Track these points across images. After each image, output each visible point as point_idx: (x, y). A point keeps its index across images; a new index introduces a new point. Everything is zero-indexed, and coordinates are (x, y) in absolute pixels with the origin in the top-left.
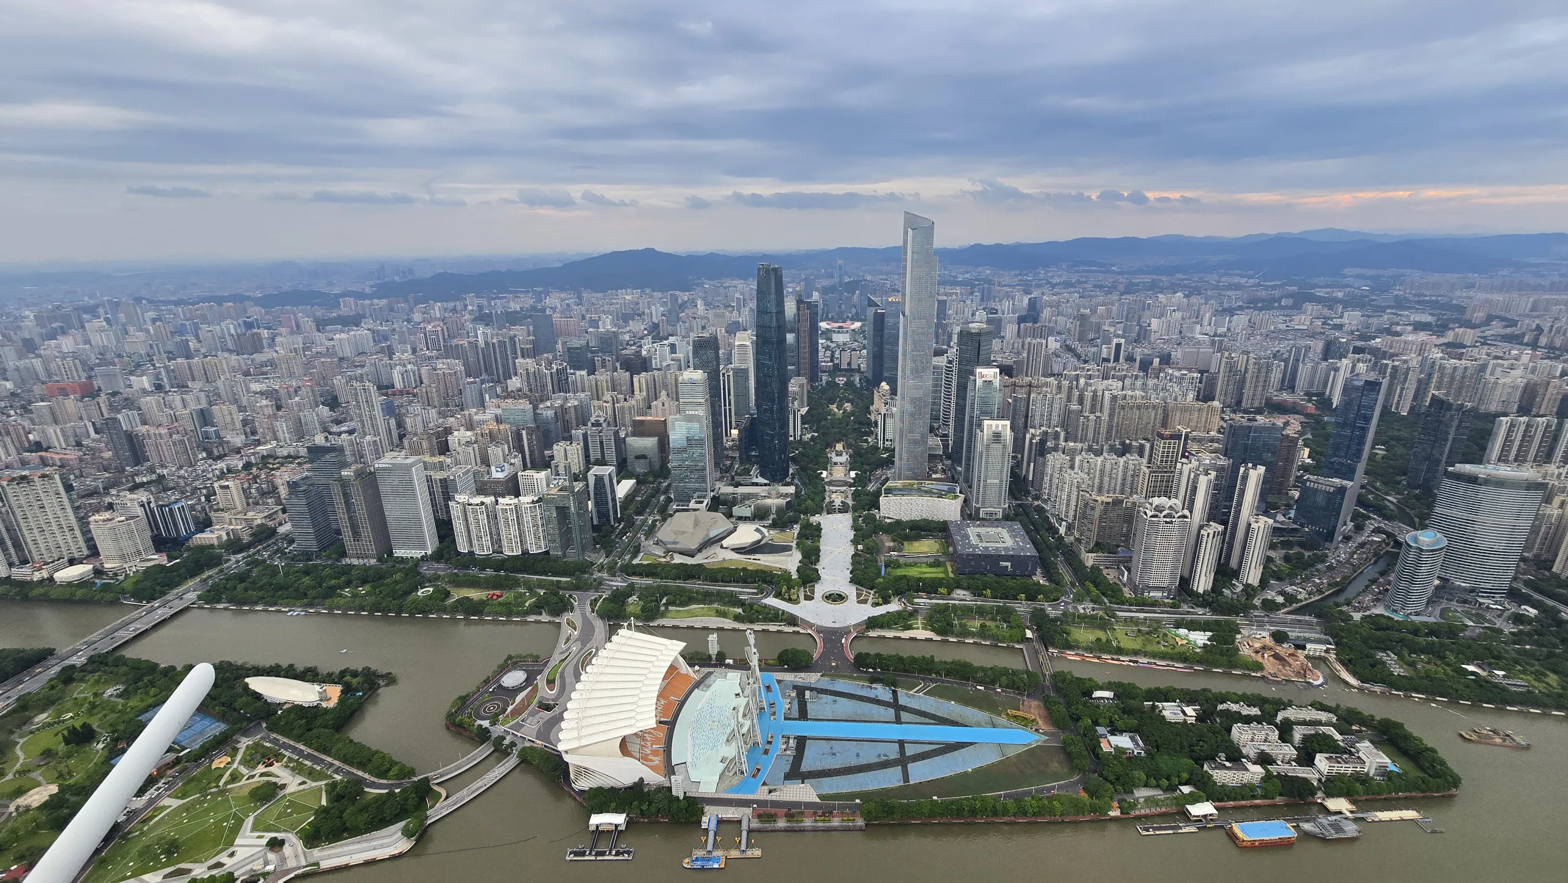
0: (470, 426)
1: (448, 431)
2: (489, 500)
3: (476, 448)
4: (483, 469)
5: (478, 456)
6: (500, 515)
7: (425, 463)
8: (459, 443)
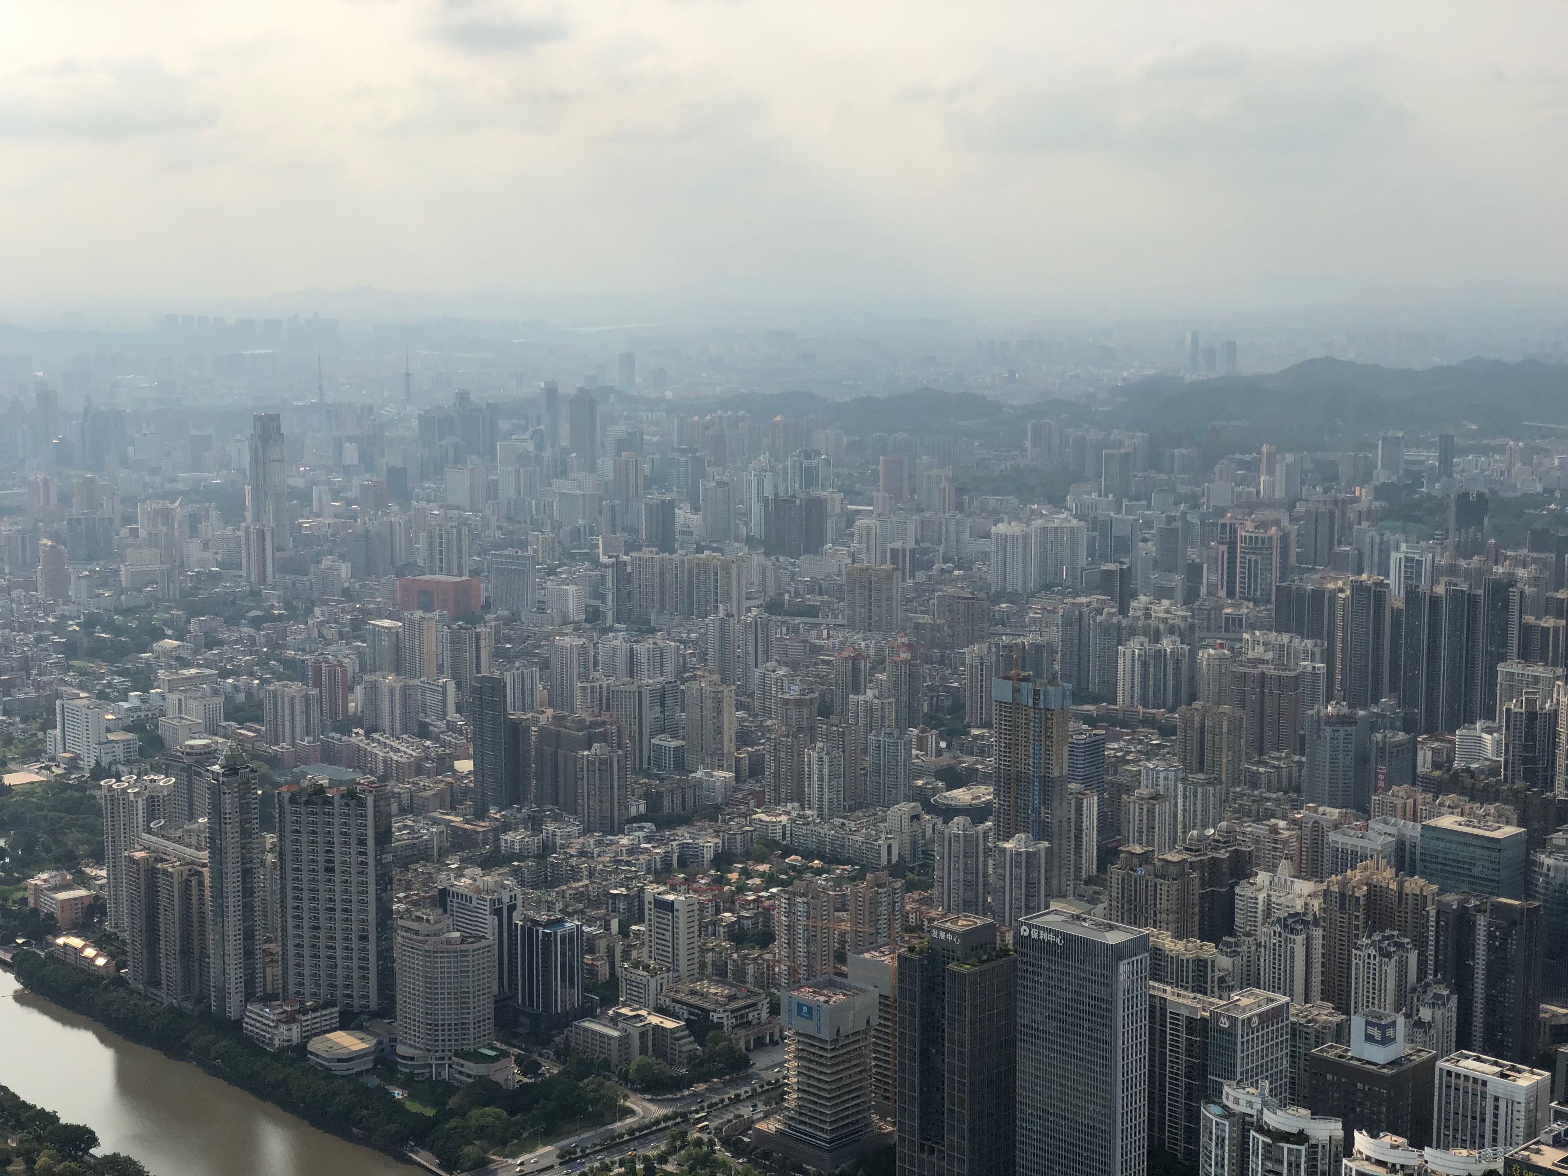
2: (1325, 1130)
7: (1157, 953)
8: (1268, 914)
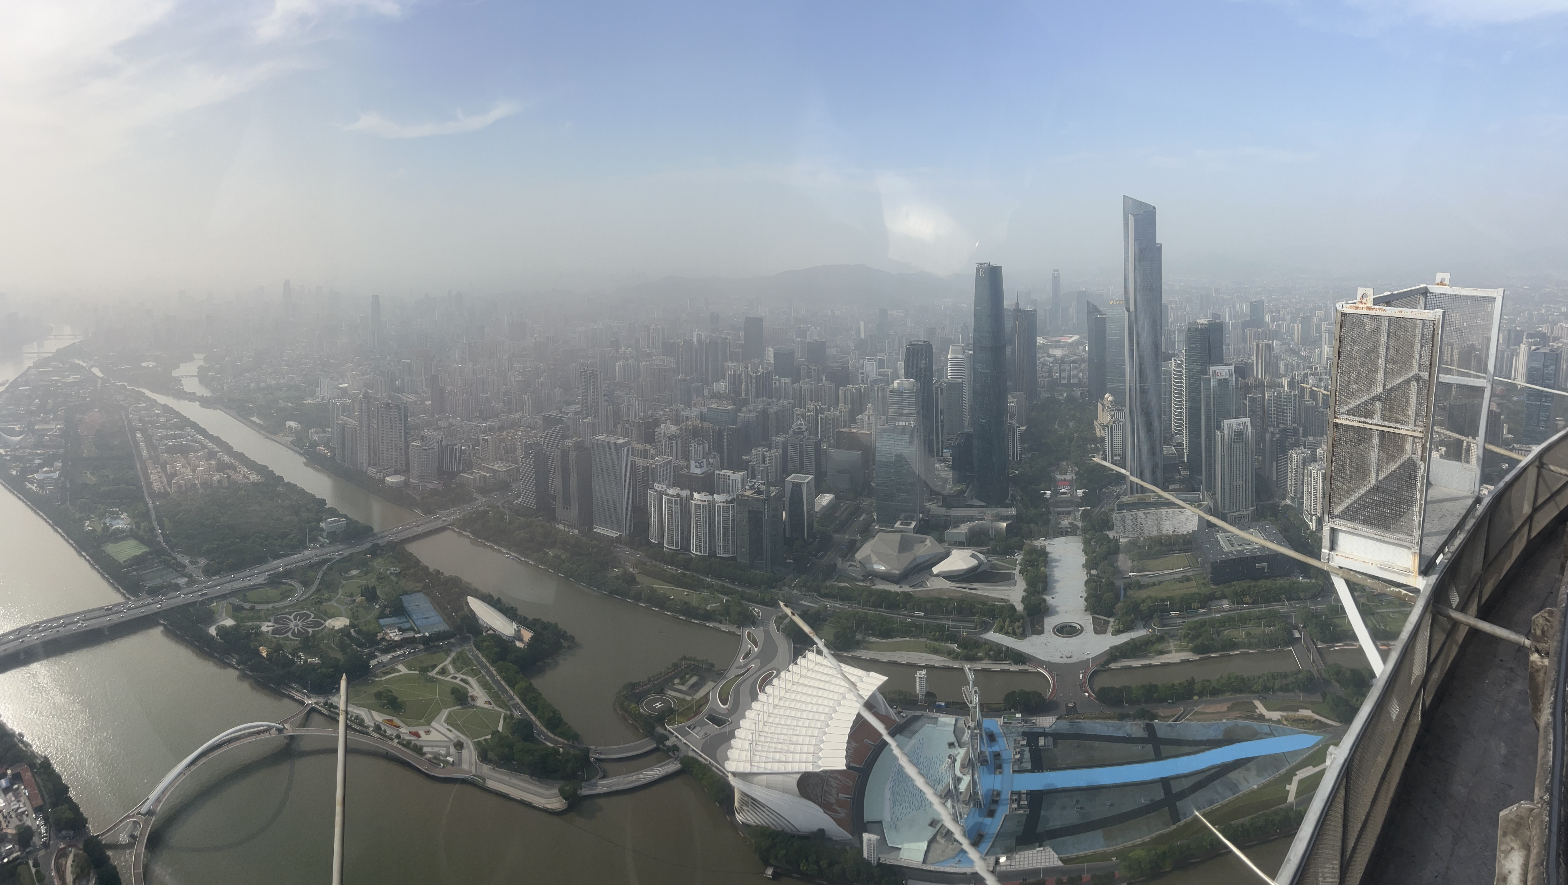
0: (676, 422)
1: (656, 423)
2: (685, 493)
3: (679, 443)
4: (682, 463)
5: (679, 450)
6: (693, 510)
8: (664, 436)
